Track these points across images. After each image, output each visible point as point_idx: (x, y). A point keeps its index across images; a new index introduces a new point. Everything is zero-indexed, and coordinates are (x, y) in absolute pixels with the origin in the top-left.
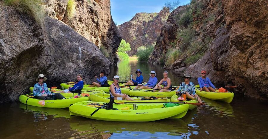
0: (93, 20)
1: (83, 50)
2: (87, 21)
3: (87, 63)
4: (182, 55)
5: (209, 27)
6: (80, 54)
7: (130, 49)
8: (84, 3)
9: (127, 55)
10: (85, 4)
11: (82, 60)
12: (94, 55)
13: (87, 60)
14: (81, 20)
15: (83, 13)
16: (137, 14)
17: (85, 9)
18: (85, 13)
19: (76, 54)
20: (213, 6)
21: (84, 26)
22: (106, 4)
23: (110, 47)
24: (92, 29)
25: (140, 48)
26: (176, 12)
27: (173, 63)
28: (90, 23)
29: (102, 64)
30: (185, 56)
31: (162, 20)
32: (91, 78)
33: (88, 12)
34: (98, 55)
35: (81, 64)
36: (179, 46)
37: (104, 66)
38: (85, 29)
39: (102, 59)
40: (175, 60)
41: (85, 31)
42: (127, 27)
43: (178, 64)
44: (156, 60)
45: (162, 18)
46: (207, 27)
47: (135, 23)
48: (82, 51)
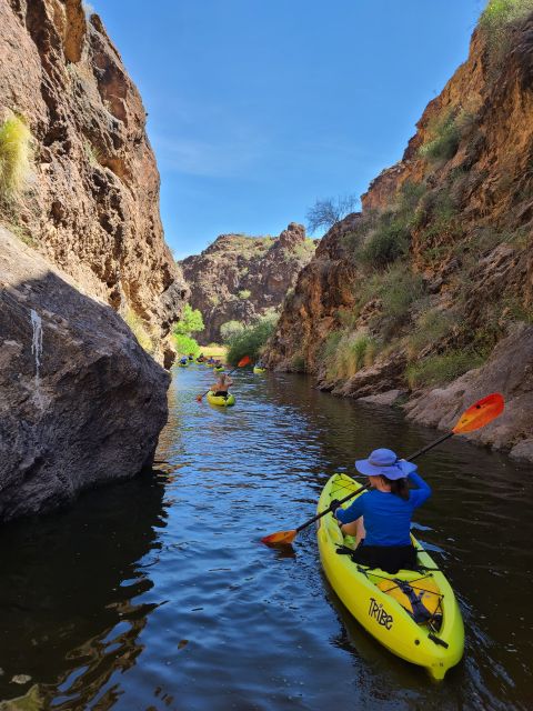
0: (104, 222)
1: (51, 325)
2: (81, 221)
3: (70, 390)
4: (386, 352)
5: (494, 264)
6: (37, 344)
7: (203, 326)
8: (71, 150)
9: (194, 341)
10: (74, 156)
11: (42, 376)
12: (102, 352)
13: (69, 376)
14: (56, 214)
15: (66, 187)
16: (220, 238)
17: (75, 174)
18: (74, 189)
19: (13, 343)
20: (488, 204)
21: (71, 237)
22: (147, 185)
23: (154, 319)
24: (98, 250)
25: (226, 324)
26: (345, 226)
27: (353, 375)
28: (94, 229)
29: (140, 391)
30: (394, 355)
31: (286, 255)
32: (86, 455)
33: (85, 186)
34: (125, 350)
35: (37, 394)
36: (367, 323)
37: (148, 400)
38: (72, 250)
39: (140, 371)
40: (360, 366)
41: (71, 256)
42: (195, 268)
43: (370, 380)
44: (280, 360)
45: (285, 250)
46: (486, 265)
47: (216, 258)
48: (47, 330)
